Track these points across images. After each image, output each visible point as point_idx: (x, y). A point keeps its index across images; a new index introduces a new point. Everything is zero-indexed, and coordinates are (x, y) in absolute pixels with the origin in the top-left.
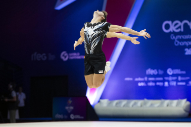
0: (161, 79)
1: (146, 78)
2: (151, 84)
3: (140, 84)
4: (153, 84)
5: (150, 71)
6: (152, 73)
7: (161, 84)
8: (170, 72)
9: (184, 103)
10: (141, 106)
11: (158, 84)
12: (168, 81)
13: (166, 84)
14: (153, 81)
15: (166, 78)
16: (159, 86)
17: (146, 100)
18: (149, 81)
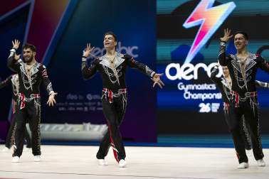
0: (81, 104)
1: (66, 103)
2: (71, 109)
3: (60, 109)
4: (74, 109)
5: (71, 97)
6: (72, 98)
7: (81, 109)
8: (89, 97)
9: (104, 128)
10: (62, 130)
11: (78, 109)
12: (88, 106)
13: (86, 109)
14: (73, 106)
15: (86, 103)
16: (78, 111)
17: (67, 125)
18: (69, 106)
